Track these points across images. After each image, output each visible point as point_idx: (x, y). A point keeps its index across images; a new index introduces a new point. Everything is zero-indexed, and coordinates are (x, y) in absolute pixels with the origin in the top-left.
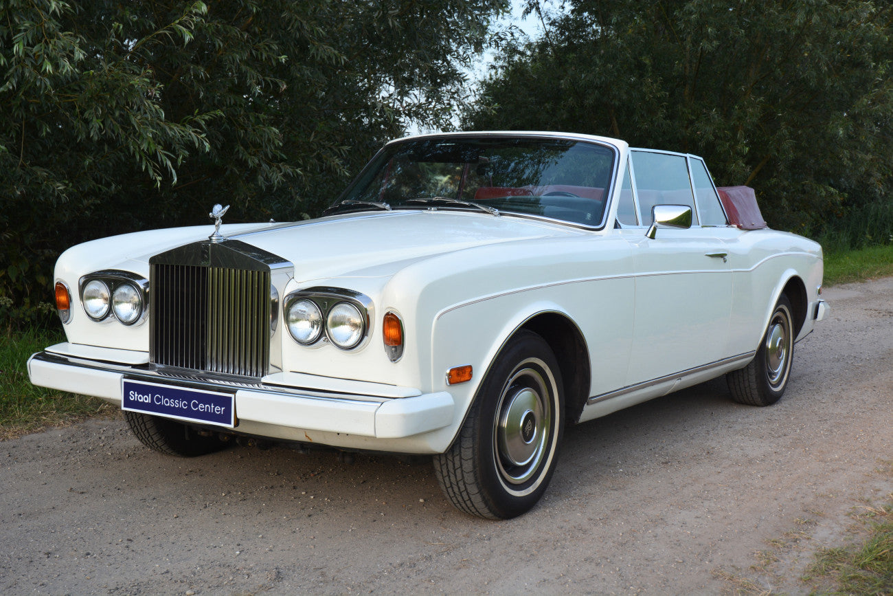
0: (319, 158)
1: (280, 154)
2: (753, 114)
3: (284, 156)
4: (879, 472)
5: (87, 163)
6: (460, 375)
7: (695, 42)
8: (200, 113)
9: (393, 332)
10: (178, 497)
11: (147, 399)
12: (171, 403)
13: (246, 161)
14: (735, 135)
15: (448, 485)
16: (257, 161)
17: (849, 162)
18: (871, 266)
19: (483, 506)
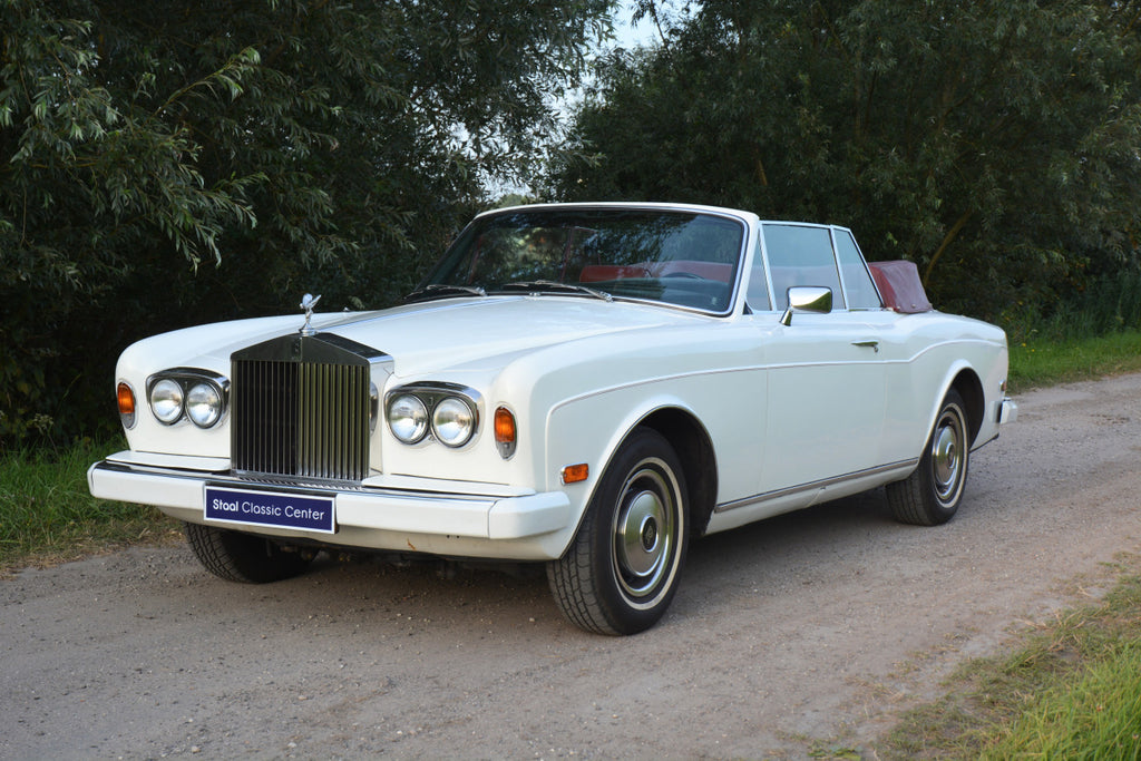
0: (376, 226)
1: (329, 224)
2: (947, 156)
3: (334, 226)
4: (1051, 590)
5: (95, 239)
6: (576, 474)
7: (866, 59)
8: (237, 177)
9: (505, 428)
10: (260, 620)
11: (234, 507)
12: (262, 510)
13: (288, 235)
14: (923, 183)
15: (563, 596)
16: (300, 233)
17: (1076, 218)
18: (1110, 358)
19: (601, 617)
